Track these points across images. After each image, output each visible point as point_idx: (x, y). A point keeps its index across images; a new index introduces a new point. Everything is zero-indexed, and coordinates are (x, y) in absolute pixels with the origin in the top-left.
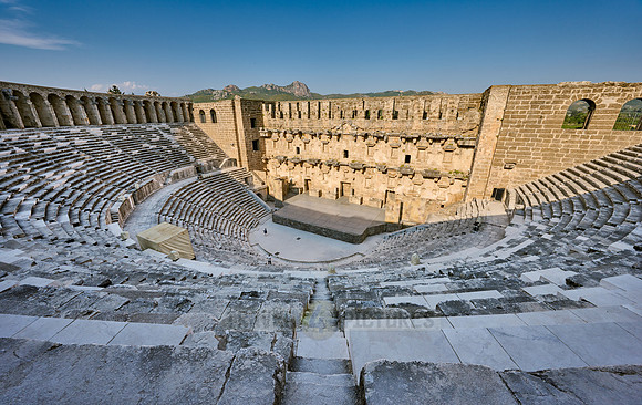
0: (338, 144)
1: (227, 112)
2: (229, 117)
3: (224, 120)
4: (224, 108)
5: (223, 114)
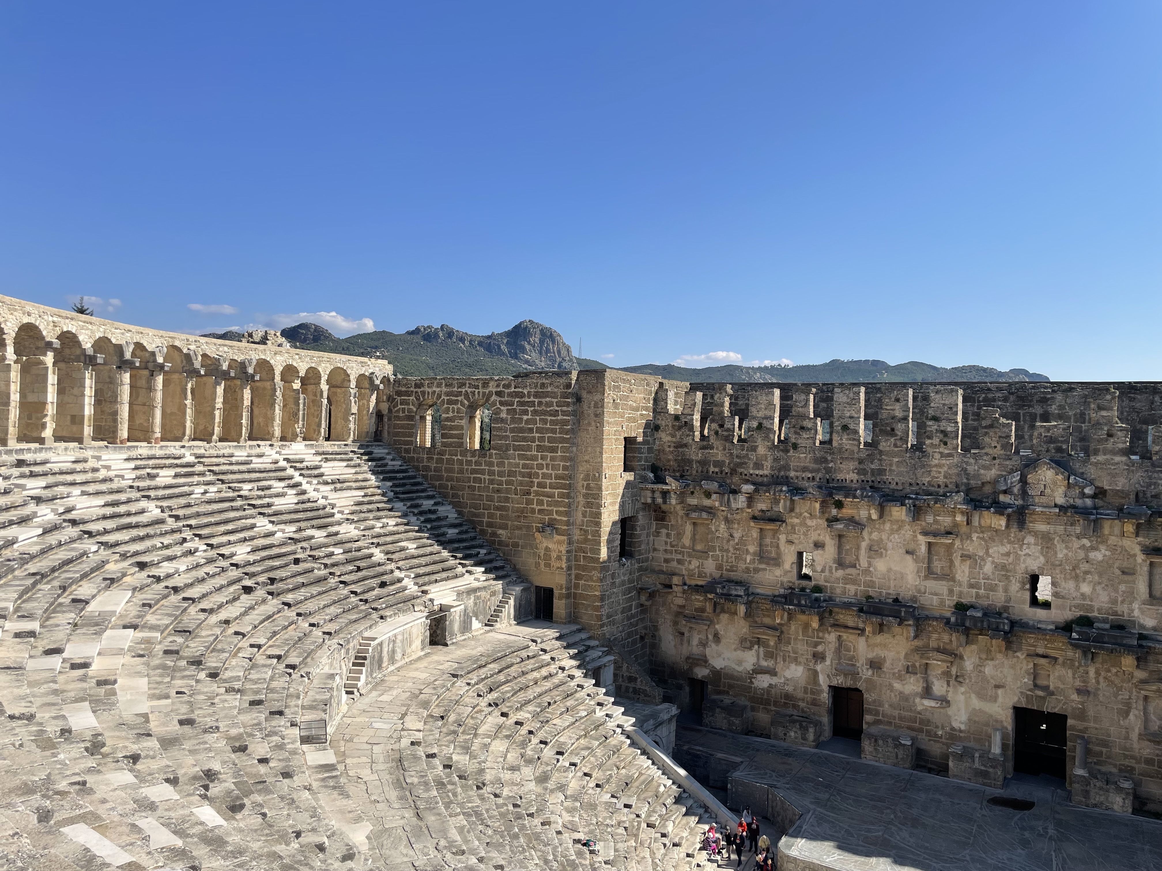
1: (545, 413)
2: (548, 430)
3: (524, 439)
4: (532, 399)
5: (525, 417)
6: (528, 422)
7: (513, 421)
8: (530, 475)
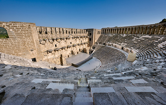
0: (69, 41)
1: (25, 30)
2: (26, 34)
3: (20, 35)
4: (20, 27)
5: (19, 31)
6: (20, 32)
7: (15, 32)
8: (24, 42)
